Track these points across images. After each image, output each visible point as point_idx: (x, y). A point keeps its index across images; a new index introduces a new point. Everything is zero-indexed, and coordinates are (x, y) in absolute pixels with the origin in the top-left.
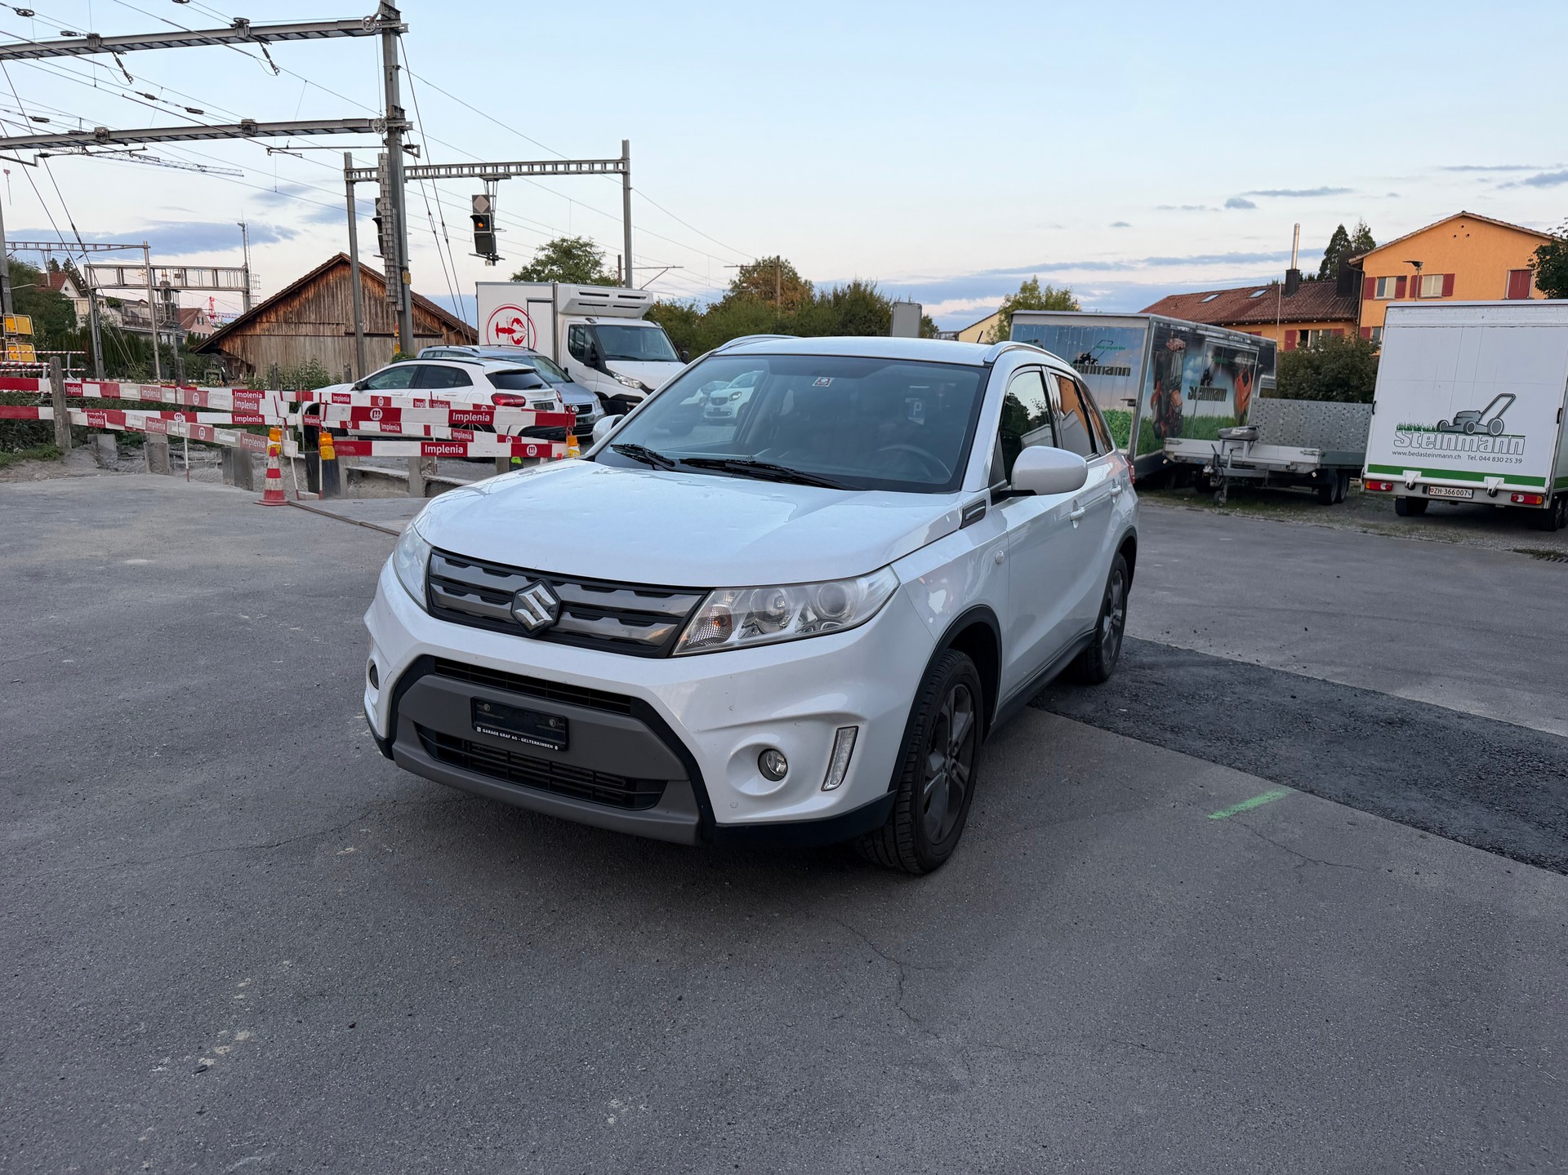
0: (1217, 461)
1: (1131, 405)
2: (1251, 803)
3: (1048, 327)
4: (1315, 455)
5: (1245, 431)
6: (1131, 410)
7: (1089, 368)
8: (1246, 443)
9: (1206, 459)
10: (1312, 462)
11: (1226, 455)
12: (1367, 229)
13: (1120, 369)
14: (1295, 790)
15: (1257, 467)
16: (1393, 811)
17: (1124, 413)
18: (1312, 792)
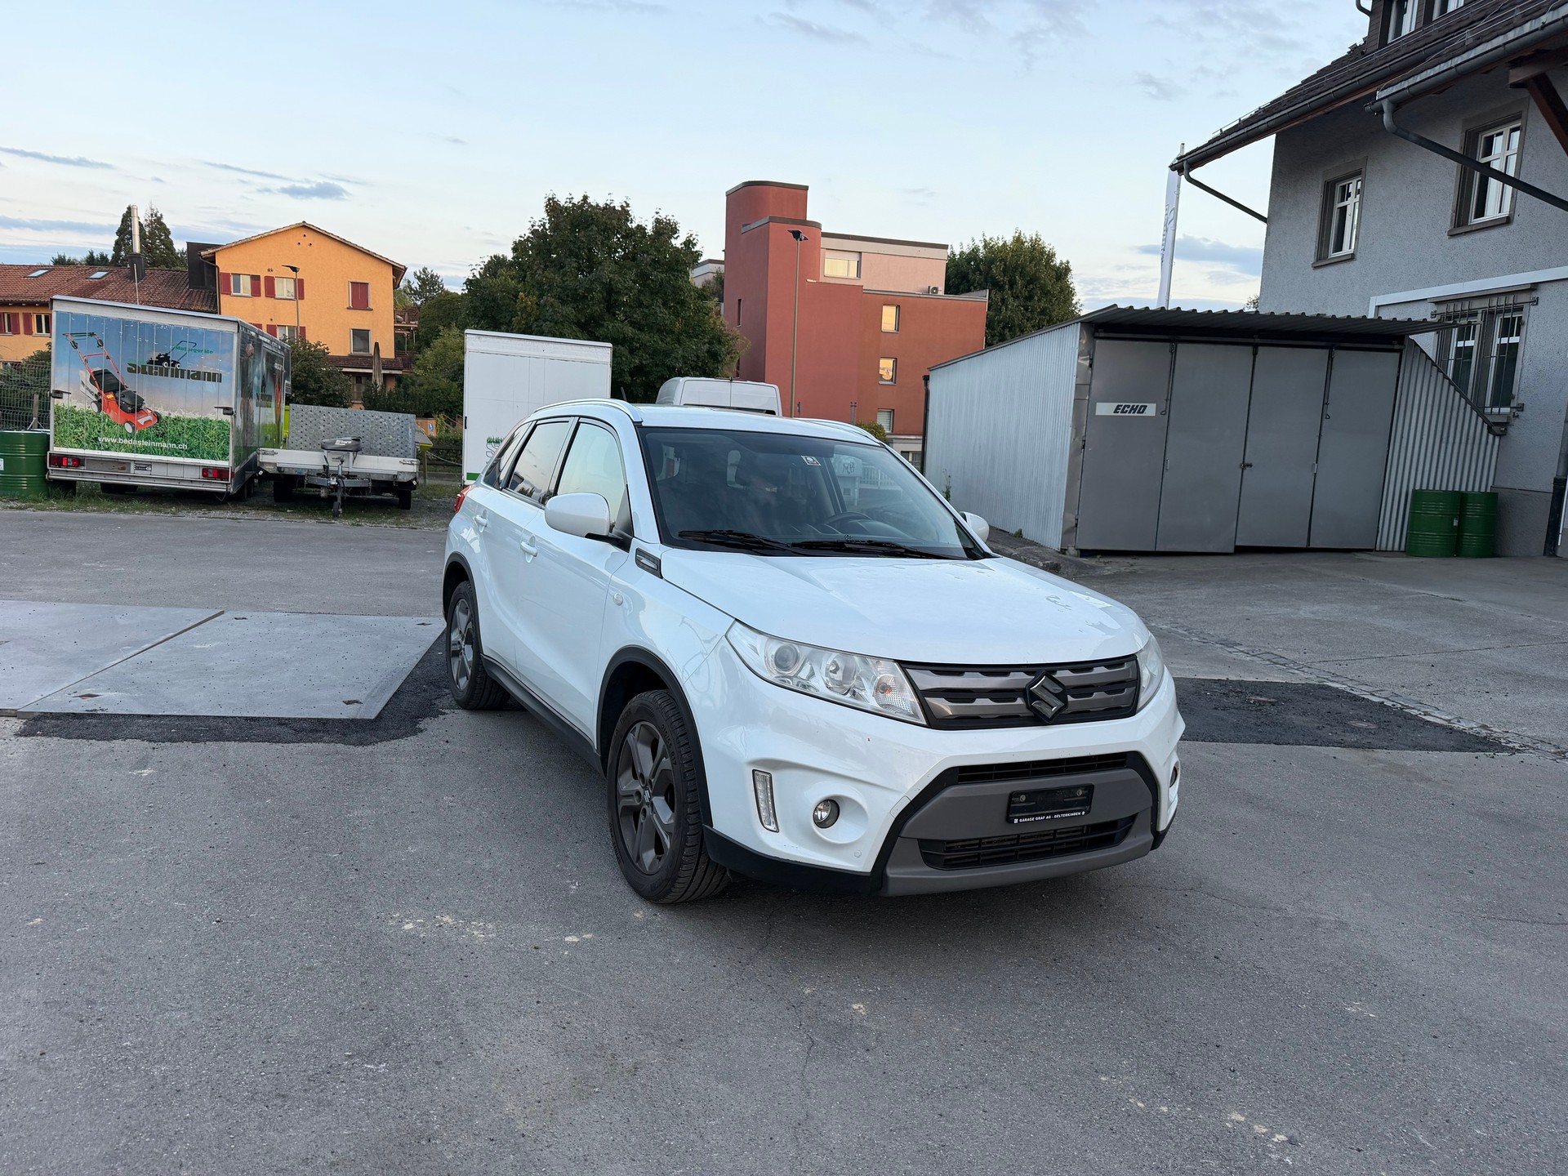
0: (326, 472)
1: (228, 414)
3: (108, 319)
4: (413, 464)
5: (350, 442)
6: (228, 418)
7: (170, 370)
8: (351, 453)
9: (305, 469)
10: (412, 471)
11: (334, 466)
12: (159, 215)
13: (209, 374)
15: (359, 476)
17: (219, 422)
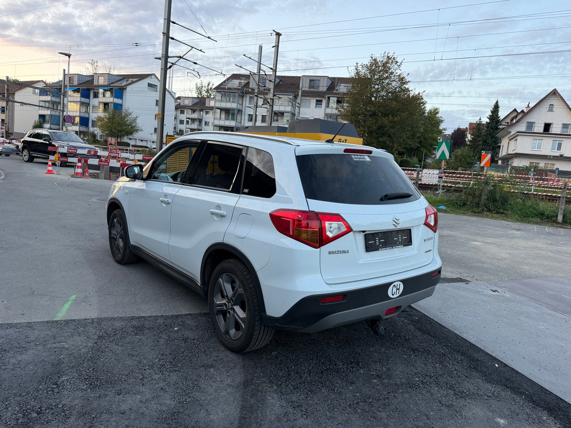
2: (67, 306)
14: (55, 320)
16: (7, 328)
18: (48, 322)
